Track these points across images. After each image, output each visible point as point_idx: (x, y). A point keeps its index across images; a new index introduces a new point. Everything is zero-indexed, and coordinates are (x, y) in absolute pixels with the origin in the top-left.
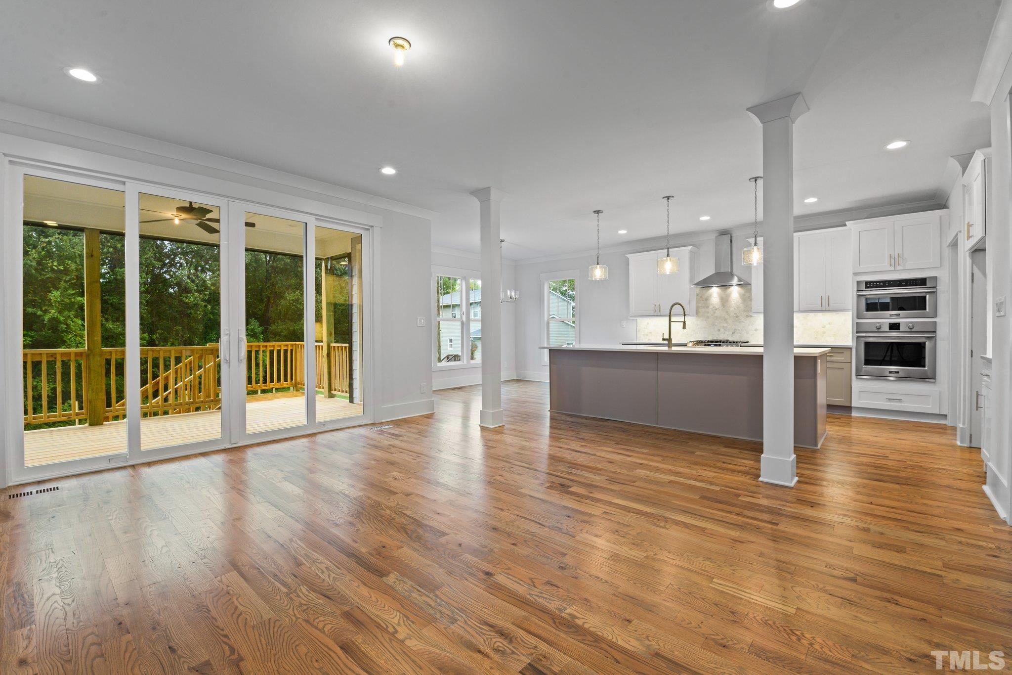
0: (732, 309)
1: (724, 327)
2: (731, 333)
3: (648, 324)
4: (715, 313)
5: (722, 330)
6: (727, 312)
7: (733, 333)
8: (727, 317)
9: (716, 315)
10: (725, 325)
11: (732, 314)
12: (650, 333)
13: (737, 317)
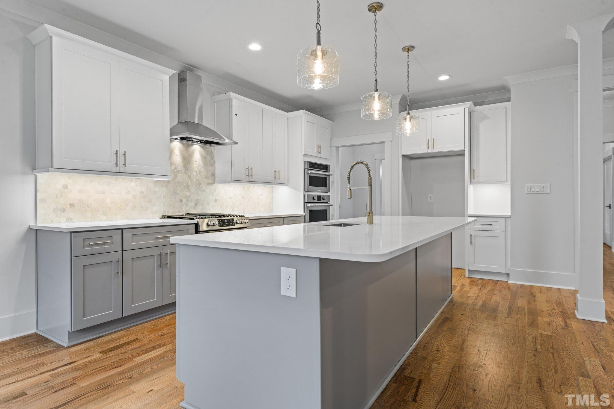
0: (194, 173)
1: (186, 196)
2: (193, 204)
3: (66, 187)
4: (176, 176)
5: (184, 201)
6: (190, 177)
7: (195, 205)
8: (189, 183)
9: (178, 179)
10: (188, 194)
11: (195, 180)
12: (72, 205)
13: (199, 184)
